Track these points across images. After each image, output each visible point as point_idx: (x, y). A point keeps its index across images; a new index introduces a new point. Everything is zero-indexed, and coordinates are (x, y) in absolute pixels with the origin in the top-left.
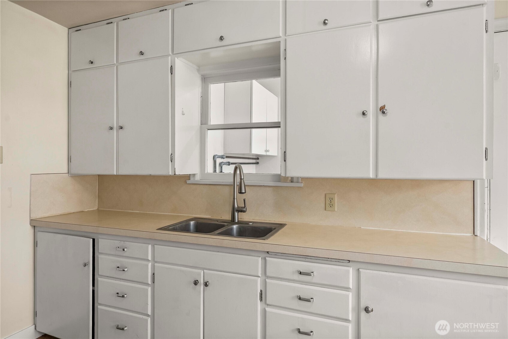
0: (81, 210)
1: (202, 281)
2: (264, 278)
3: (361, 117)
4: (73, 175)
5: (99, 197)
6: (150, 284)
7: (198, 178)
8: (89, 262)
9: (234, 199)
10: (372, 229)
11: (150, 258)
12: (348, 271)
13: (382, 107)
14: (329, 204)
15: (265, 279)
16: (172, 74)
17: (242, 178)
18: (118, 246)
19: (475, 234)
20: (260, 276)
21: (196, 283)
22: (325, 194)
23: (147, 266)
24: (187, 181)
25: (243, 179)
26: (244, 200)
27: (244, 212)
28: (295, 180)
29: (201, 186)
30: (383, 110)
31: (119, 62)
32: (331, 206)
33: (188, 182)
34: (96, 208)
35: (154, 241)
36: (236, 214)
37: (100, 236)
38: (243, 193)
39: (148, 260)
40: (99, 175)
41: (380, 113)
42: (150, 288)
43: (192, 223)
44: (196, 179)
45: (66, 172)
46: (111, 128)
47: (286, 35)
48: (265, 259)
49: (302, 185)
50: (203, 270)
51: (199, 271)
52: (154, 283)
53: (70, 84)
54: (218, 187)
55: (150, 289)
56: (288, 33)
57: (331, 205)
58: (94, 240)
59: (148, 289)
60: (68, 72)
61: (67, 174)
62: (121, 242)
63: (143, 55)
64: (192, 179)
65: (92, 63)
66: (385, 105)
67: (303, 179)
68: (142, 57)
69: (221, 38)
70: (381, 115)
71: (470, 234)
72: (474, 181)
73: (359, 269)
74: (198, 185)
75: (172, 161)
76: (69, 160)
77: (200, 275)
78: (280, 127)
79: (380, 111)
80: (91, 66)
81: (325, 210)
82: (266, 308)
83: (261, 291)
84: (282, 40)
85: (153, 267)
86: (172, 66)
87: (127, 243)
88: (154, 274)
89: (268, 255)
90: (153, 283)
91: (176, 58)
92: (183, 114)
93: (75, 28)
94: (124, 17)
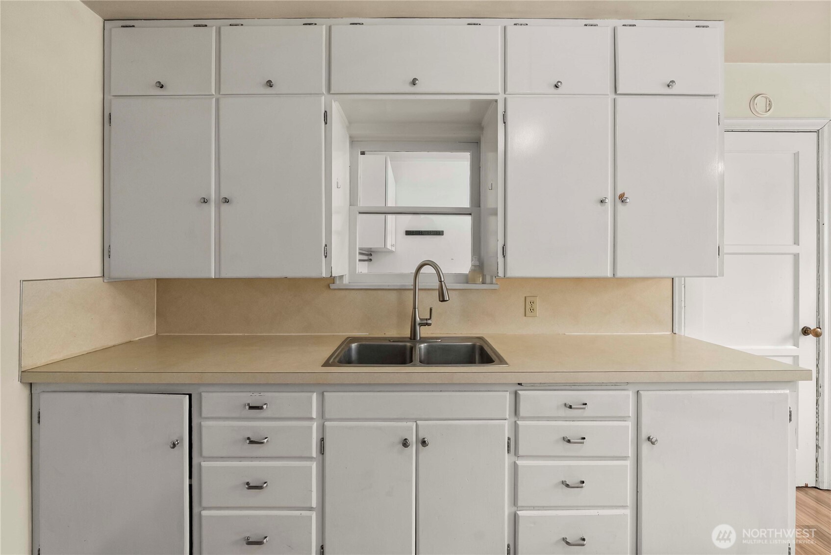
0: (127, 340)
1: (413, 439)
2: (513, 419)
3: (599, 205)
4: (113, 280)
5: (159, 314)
6: (315, 457)
7: (346, 281)
8: (182, 439)
9: (415, 308)
11: (314, 415)
13: (621, 195)
14: (529, 308)
15: (515, 421)
16: (326, 123)
17: (443, 280)
18: (248, 402)
19: (674, 332)
20: (508, 417)
21: (405, 443)
22: (525, 297)
23: (311, 428)
24: (330, 285)
26: (431, 310)
27: (429, 325)
28: (488, 281)
29: (353, 291)
30: (622, 198)
31: (221, 93)
32: (532, 310)
33: (332, 286)
34: (153, 333)
35: (322, 387)
37: (202, 389)
38: (445, 301)
39: (311, 419)
40: (159, 280)
41: (618, 201)
42: (315, 463)
43: (353, 346)
44: (344, 282)
45: (99, 274)
46: (205, 201)
47: (507, 93)
48: (516, 393)
49: (496, 287)
50: (416, 422)
51: (409, 424)
52: (323, 454)
53: (107, 119)
54: (379, 292)
55: (314, 466)
56: (509, 90)
58: (191, 397)
59: (312, 467)
60: (102, 96)
61: (101, 279)
62: (253, 395)
63: (271, 87)
64: (337, 282)
65: (162, 87)
66: (624, 193)
68: (269, 90)
69: (414, 82)
70: (619, 205)
71: (669, 333)
72: (673, 278)
73: (638, 391)
74: (348, 291)
75: (326, 257)
76: (106, 252)
77: (412, 430)
79: (619, 199)
80: (160, 92)
81: (525, 316)
82: (517, 462)
83: (509, 439)
84: (500, 99)
85: (323, 428)
86: (326, 112)
87: (266, 394)
88: (322, 440)
89: (519, 387)
90: (321, 456)
91: (333, 101)
92: (338, 186)
93: (121, 22)
94: (231, 21)
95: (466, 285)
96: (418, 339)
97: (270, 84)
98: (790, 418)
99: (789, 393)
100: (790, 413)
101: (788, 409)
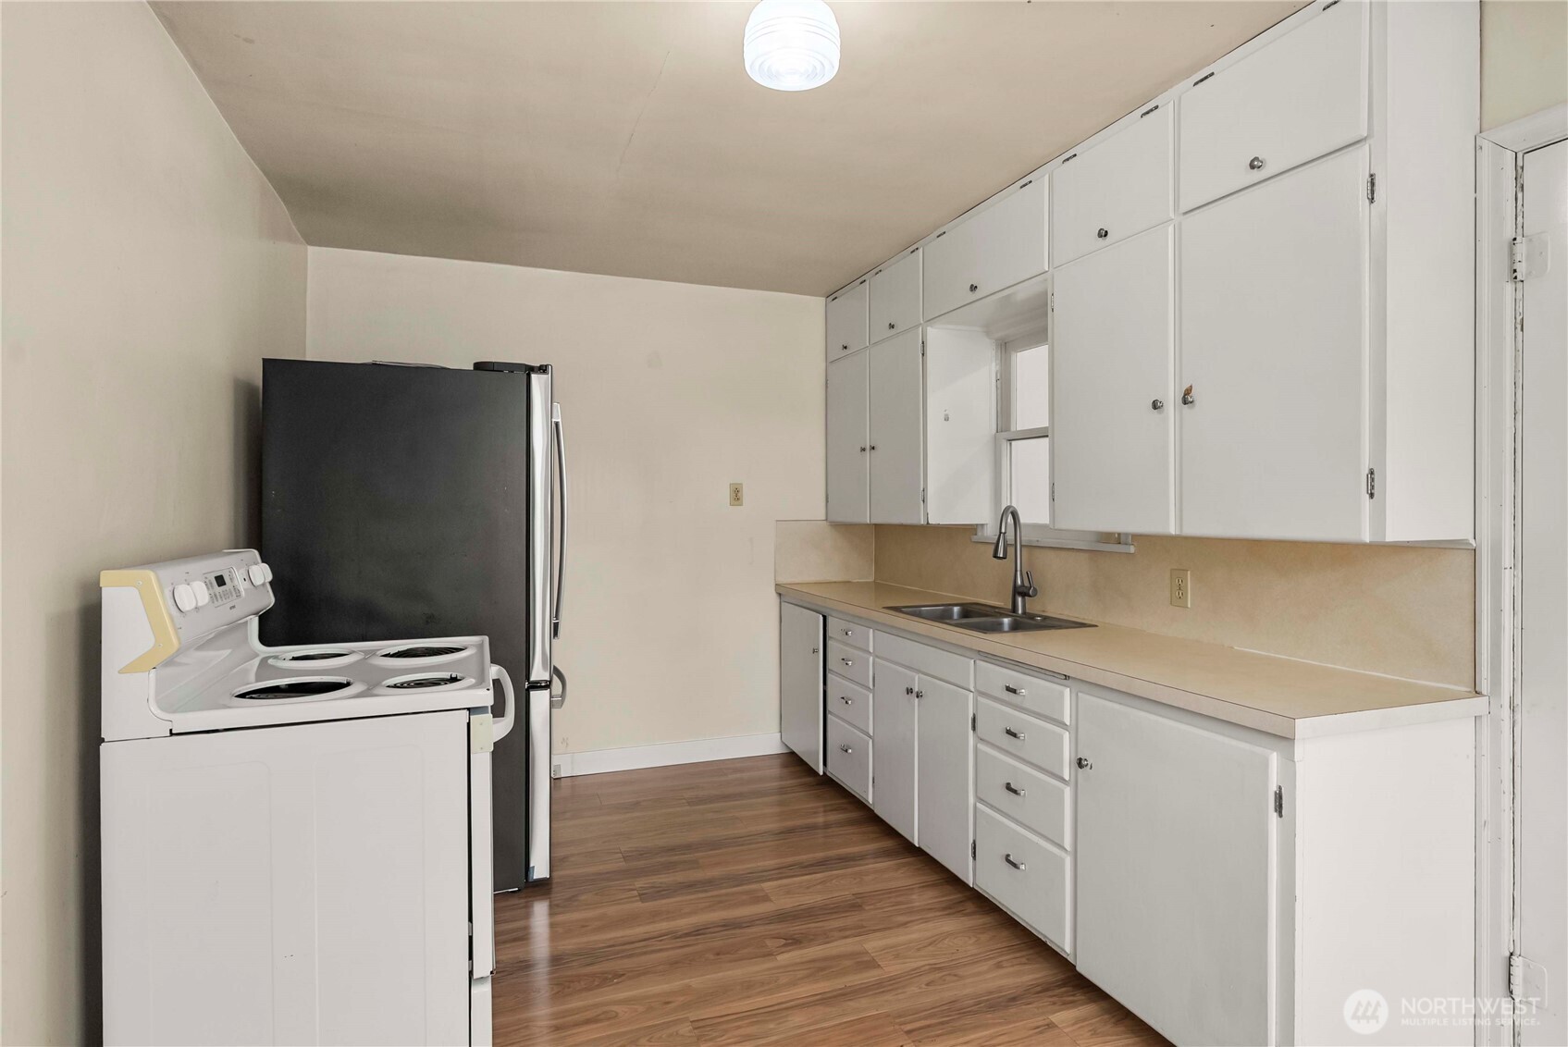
1: (916, 690)
2: (976, 693)
4: (835, 524)
5: (876, 561)
6: (871, 688)
7: (988, 532)
8: (819, 649)
9: (1016, 571)
10: (1254, 653)
12: (1062, 695)
13: (1187, 390)
14: (1177, 593)
15: (977, 696)
17: (1003, 531)
18: (844, 629)
19: (1477, 689)
20: (973, 690)
21: (911, 692)
22: (1172, 571)
23: (869, 660)
24: (972, 536)
25: (1005, 533)
26: (1027, 574)
27: (1033, 596)
28: (1123, 539)
31: (871, 343)
32: (1181, 595)
33: (974, 539)
34: (871, 579)
35: (875, 624)
36: (1020, 600)
38: (1000, 558)
42: (871, 694)
43: (956, 609)
44: (985, 535)
45: (824, 518)
46: (864, 450)
47: (1054, 267)
48: (976, 663)
49: (1132, 549)
50: (918, 674)
51: (914, 674)
53: (827, 384)
55: (871, 696)
57: (1182, 597)
58: (825, 618)
59: (869, 697)
60: (826, 364)
61: (826, 522)
62: (846, 622)
63: (893, 328)
65: (846, 348)
67: (1137, 537)
68: (892, 332)
69: (973, 288)
70: (1184, 408)
71: (1465, 689)
73: (1078, 692)
74: (988, 545)
76: (827, 499)
77: (915, 680)
78: (1047, 436)
80: (845, 353)
81: (1172, 604)
82: (977, 744)
83: (974, 715)
84: (1049, 277)
86: (923, 342)
87: (852, 624)
88: (874, 674)
89: (979, 656)
90: (874, 688)
91: (929, 328)
92: (947, 419)
93: (832, 296)
94: (876, 269)
95: (1102, 544)
96: (1020, 612)
97: (892, 326)
98: (1279, 808)
99: (1274, 758)
100: (1279, 797)
101: (1273, 788)
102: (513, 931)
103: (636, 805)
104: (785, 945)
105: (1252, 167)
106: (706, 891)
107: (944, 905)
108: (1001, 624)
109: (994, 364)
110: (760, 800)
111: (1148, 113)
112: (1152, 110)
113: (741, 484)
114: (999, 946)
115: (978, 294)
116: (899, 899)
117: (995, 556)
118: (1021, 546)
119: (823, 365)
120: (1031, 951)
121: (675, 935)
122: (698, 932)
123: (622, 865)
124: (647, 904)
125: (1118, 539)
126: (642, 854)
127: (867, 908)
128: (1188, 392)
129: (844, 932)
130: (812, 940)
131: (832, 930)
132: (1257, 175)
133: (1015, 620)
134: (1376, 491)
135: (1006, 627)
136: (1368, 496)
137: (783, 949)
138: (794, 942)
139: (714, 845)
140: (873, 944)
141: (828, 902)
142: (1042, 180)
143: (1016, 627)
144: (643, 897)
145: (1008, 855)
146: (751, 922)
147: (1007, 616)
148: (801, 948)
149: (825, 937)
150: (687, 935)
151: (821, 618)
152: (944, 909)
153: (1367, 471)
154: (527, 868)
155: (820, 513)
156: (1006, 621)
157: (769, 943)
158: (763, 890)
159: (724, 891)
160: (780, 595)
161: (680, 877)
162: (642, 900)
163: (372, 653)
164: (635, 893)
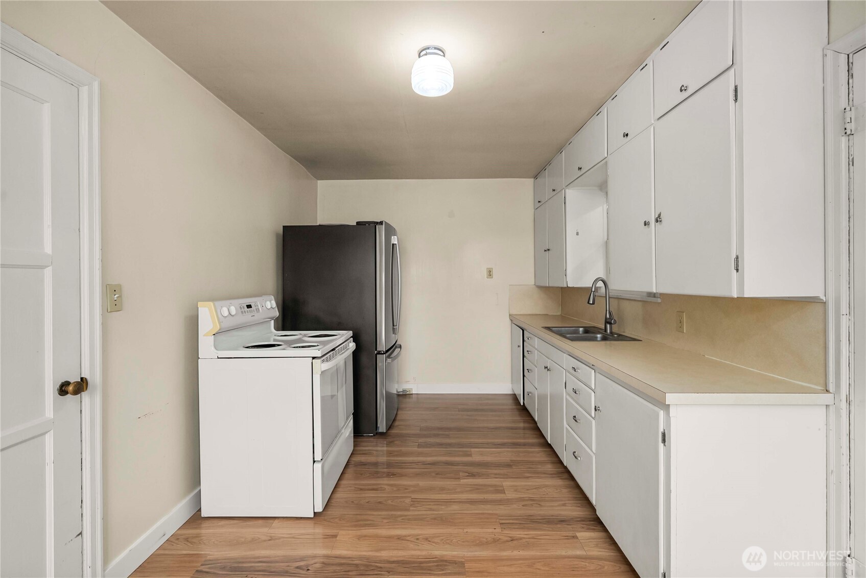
5: (562, 305)
6: (536, 366)
9: (606, 311)
10: (714, 359)
12: (591, 373)
16: (565, 203)
17: (593, 290)
19: (827, 389)
22: (677, 312)
28: (656, 295)
34: (559, 313)
36: (608, 326)
38: (591, 304)
39: (535, 348)
43: (581, 329)
45: (534, 284)
46: (546, 251)
47: (609, 154)
49: (660, 301)
55: (536, 369)
57: (682, 327)
58: (523, 331)
65: (540, 202)
69: (580, 169)
70: (657, 225)
81: (677, 331)
82: (566, 396)
84: (608, 160)
85: (537, 354)
86: (564, 196)
91: (567, 190)
92: (577, 234)
93: (536, 177)
94: (549, 163)
95: (647, 298)
96: (609, 332)
97: (554, 190)
98: (664, 441)
99: (662, 413)
100: (664, 435)
101: (661, 430)
102: (365, 450)
103: (435, 409)
104: (467, 476)
105: (681, 90)
106: (446, 448)
107: (552, 472)
108: (597, 337)
109: (605, 205)
110: (491, 413)
111: (642, 69)
112: (644, 67)
113: (492, 268)
114: (571, 496)
115: (583, 171)
116: (531, 466)
117: (588, 303)
118: (609, 298)
119: (533, 210)
120: (584, 502)
121: (424, 463)
122: (433, 464)
123: (418, 432)
124: (420, 449)
125: (654, 295)
126: (428, 429)
127: (514, 467)
128: (659, 215)
129: (497, 476)
130: (480, 476)
131: (491, 474)
132: (685, 94)
133: (604, 336)
134: (739, 268)
135: (599, 339)
136: (736, 271)
137: (466, 478)
138: (472, 475)
139: (459, 429)
140: (507, 483)
141: (497, 461)
142: (604, 110)
143: (604, 339)
144: (419, 446)
145: (575, 452)
146: (457, 464)
147: (599, 333)
148: (473, 479)
149: (487, 476)
150: (429, 464)
151: (521, 331)
152: (551, 474)
153: (735, 257)
154: (377, 427)
155: (531, 281)
156: (599, 336)
157: (461, 474)
158: (471, 451)
159: (453, 449)
160: (512, 320)
161: (438, 440)
162: (418, 447)
163: (305, 336)
164: (417, 444)
